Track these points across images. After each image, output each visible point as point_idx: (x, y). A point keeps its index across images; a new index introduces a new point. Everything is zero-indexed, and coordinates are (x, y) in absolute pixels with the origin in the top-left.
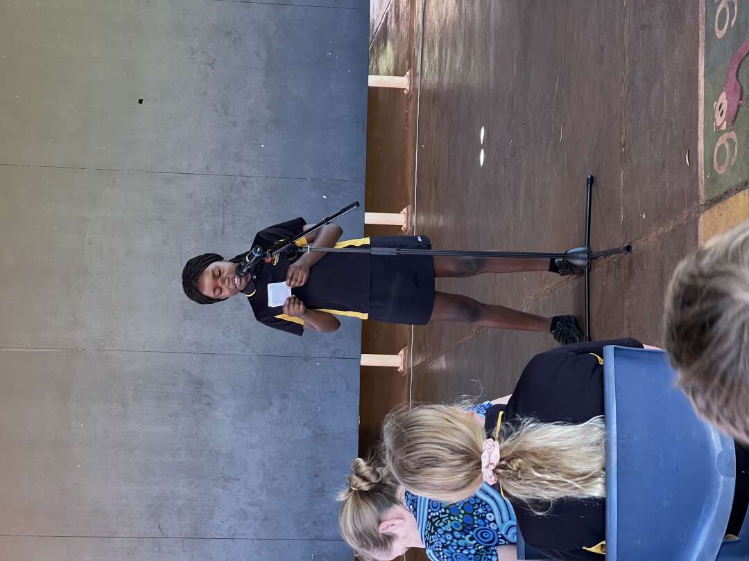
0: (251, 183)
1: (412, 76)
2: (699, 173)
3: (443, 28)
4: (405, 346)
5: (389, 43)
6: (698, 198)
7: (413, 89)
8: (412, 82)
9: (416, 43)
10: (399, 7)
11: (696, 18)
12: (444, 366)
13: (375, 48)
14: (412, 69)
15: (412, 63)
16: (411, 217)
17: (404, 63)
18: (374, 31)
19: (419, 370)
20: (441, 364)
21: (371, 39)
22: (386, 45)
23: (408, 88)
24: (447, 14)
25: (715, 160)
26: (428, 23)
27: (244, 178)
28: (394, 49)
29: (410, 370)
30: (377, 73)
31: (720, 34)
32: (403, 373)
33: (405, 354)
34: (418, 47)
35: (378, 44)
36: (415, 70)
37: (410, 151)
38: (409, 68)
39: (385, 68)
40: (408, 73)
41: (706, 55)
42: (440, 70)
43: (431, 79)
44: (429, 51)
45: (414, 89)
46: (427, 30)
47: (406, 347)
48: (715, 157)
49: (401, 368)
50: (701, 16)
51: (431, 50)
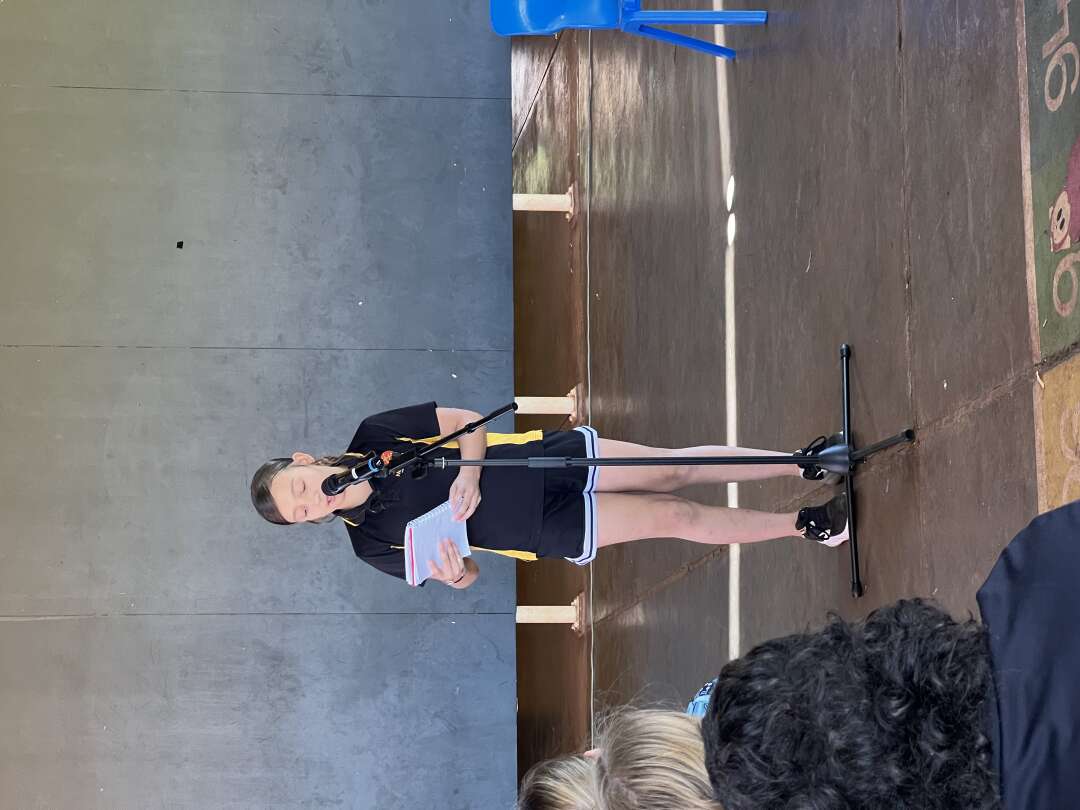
0: (346, 359)
1: (577, 192)
2: (1031, 316)
3: (621, 121)
4: (581, 592)
5: (540, 149)
6: (1030, 354)
7: (579, 213)
8: (577, 200)
9: (580, 145)
10: (553, 95)
11: (1014, 84)
12: (641, 619)
13: (520, 155)
14: (576, 183)
15: (576, 175)
16: (583, 401)
17: (564, 174)
18: (518, 131)
19: (603, 627)
20: (637, 616)
21: (513, 142)
22: (535, 150)
23: (571, 211)
24: (626, 101)
25: (1055, 296)
26: (597, 115)
27: (335, 353)
28: (548, 156)
29: (590, 626)
30: (524, 191)
31: (1053, 105)
32: (580, 632)
33: (581, 604)
34: (584, 149)
35: (524, 150)
36: (581, 184)
37: (578, 303)
38: (572, 181)
39: (536, 183)
40: (571, 189)
41: (1033, 139)
42: (619, 181)
43: (605, 196)
44: (601, 157)
45: (582, 213)
46: (597, 125)
47: (583, 594)
48: (1055, 291)
49: (577, 625)
50: (1022, 80)
51: (604, 153)
